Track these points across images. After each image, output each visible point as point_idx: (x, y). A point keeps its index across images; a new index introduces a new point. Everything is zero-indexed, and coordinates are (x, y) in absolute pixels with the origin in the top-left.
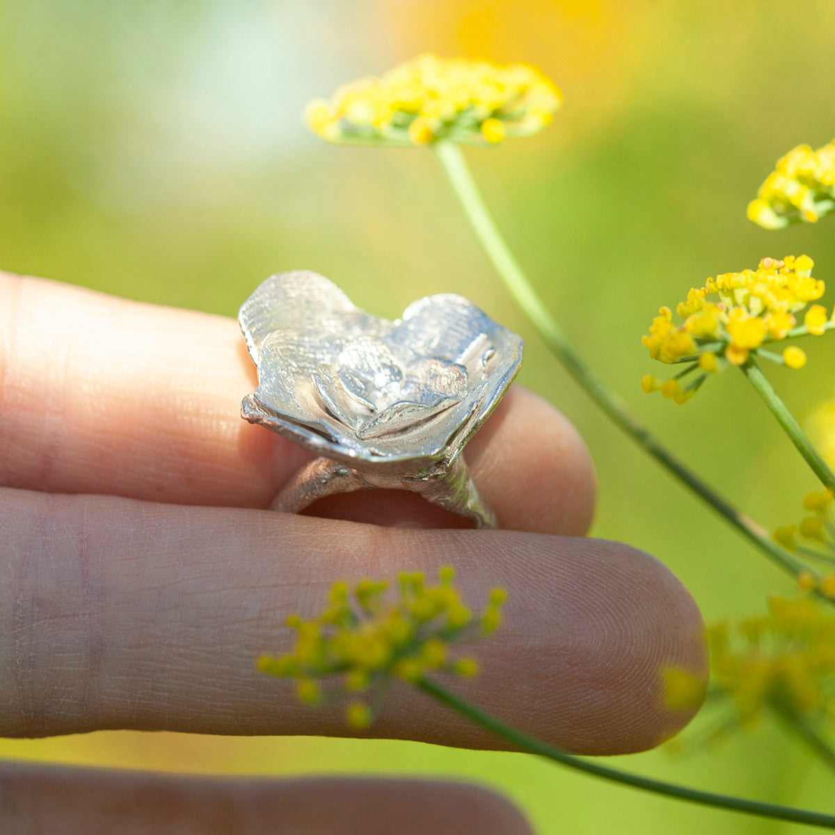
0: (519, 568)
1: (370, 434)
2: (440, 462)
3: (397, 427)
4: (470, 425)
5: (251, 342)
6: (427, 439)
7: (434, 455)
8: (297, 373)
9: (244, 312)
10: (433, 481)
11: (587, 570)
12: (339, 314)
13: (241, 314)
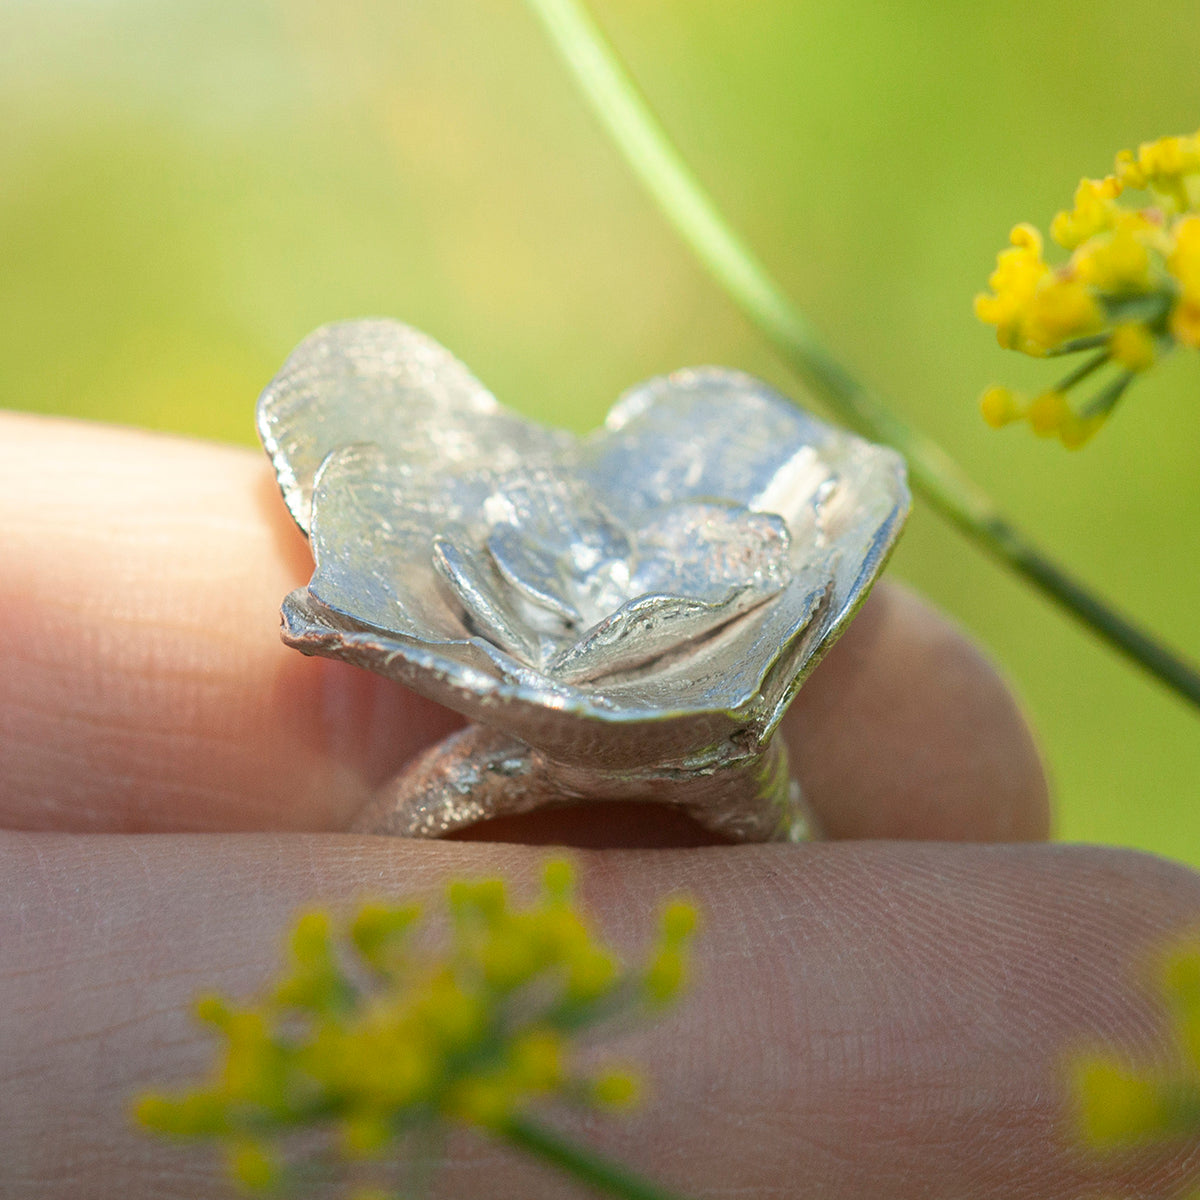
0: (921, 930)
1: (577, 675)
2: (742, 733)
3: (637, 656)
4: (808, 646)
5: (287, 478)
6: (713, 679)
7: (735, 710)
8: (394, 543)
9: (268, 407)
10: (725, 774)
11: (1075, 923)
12: (463, 417)
13: (262, 413)
